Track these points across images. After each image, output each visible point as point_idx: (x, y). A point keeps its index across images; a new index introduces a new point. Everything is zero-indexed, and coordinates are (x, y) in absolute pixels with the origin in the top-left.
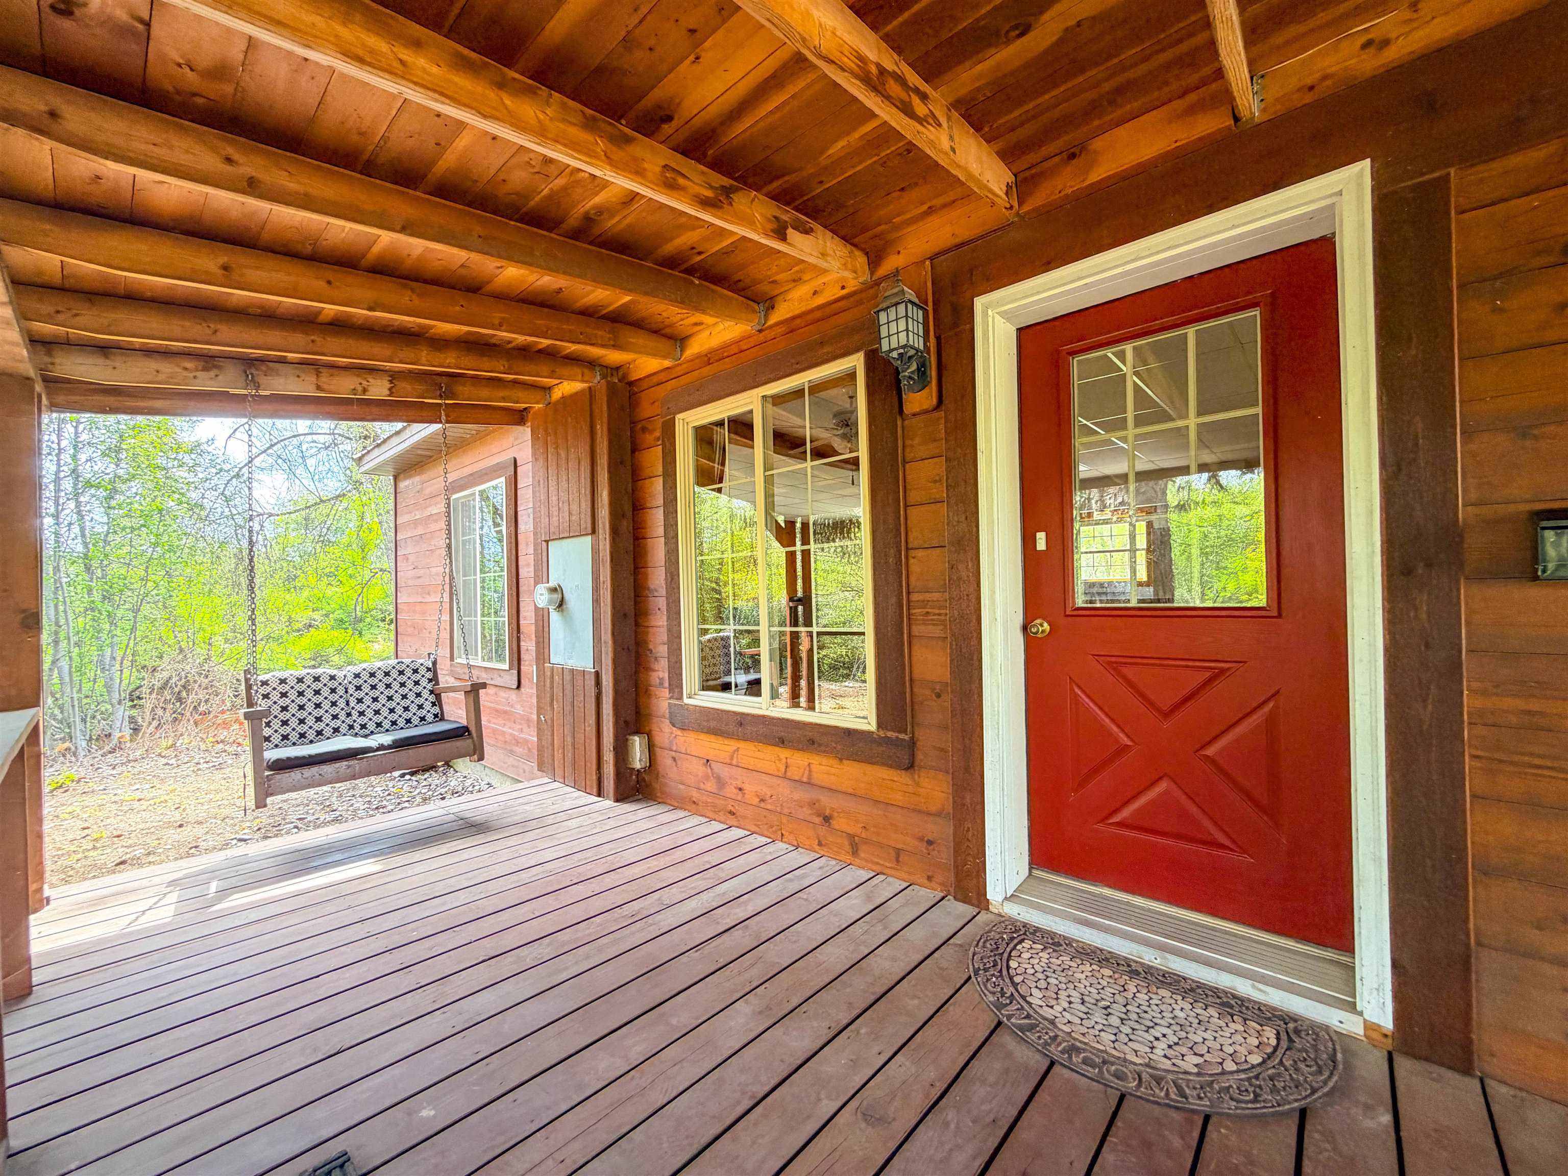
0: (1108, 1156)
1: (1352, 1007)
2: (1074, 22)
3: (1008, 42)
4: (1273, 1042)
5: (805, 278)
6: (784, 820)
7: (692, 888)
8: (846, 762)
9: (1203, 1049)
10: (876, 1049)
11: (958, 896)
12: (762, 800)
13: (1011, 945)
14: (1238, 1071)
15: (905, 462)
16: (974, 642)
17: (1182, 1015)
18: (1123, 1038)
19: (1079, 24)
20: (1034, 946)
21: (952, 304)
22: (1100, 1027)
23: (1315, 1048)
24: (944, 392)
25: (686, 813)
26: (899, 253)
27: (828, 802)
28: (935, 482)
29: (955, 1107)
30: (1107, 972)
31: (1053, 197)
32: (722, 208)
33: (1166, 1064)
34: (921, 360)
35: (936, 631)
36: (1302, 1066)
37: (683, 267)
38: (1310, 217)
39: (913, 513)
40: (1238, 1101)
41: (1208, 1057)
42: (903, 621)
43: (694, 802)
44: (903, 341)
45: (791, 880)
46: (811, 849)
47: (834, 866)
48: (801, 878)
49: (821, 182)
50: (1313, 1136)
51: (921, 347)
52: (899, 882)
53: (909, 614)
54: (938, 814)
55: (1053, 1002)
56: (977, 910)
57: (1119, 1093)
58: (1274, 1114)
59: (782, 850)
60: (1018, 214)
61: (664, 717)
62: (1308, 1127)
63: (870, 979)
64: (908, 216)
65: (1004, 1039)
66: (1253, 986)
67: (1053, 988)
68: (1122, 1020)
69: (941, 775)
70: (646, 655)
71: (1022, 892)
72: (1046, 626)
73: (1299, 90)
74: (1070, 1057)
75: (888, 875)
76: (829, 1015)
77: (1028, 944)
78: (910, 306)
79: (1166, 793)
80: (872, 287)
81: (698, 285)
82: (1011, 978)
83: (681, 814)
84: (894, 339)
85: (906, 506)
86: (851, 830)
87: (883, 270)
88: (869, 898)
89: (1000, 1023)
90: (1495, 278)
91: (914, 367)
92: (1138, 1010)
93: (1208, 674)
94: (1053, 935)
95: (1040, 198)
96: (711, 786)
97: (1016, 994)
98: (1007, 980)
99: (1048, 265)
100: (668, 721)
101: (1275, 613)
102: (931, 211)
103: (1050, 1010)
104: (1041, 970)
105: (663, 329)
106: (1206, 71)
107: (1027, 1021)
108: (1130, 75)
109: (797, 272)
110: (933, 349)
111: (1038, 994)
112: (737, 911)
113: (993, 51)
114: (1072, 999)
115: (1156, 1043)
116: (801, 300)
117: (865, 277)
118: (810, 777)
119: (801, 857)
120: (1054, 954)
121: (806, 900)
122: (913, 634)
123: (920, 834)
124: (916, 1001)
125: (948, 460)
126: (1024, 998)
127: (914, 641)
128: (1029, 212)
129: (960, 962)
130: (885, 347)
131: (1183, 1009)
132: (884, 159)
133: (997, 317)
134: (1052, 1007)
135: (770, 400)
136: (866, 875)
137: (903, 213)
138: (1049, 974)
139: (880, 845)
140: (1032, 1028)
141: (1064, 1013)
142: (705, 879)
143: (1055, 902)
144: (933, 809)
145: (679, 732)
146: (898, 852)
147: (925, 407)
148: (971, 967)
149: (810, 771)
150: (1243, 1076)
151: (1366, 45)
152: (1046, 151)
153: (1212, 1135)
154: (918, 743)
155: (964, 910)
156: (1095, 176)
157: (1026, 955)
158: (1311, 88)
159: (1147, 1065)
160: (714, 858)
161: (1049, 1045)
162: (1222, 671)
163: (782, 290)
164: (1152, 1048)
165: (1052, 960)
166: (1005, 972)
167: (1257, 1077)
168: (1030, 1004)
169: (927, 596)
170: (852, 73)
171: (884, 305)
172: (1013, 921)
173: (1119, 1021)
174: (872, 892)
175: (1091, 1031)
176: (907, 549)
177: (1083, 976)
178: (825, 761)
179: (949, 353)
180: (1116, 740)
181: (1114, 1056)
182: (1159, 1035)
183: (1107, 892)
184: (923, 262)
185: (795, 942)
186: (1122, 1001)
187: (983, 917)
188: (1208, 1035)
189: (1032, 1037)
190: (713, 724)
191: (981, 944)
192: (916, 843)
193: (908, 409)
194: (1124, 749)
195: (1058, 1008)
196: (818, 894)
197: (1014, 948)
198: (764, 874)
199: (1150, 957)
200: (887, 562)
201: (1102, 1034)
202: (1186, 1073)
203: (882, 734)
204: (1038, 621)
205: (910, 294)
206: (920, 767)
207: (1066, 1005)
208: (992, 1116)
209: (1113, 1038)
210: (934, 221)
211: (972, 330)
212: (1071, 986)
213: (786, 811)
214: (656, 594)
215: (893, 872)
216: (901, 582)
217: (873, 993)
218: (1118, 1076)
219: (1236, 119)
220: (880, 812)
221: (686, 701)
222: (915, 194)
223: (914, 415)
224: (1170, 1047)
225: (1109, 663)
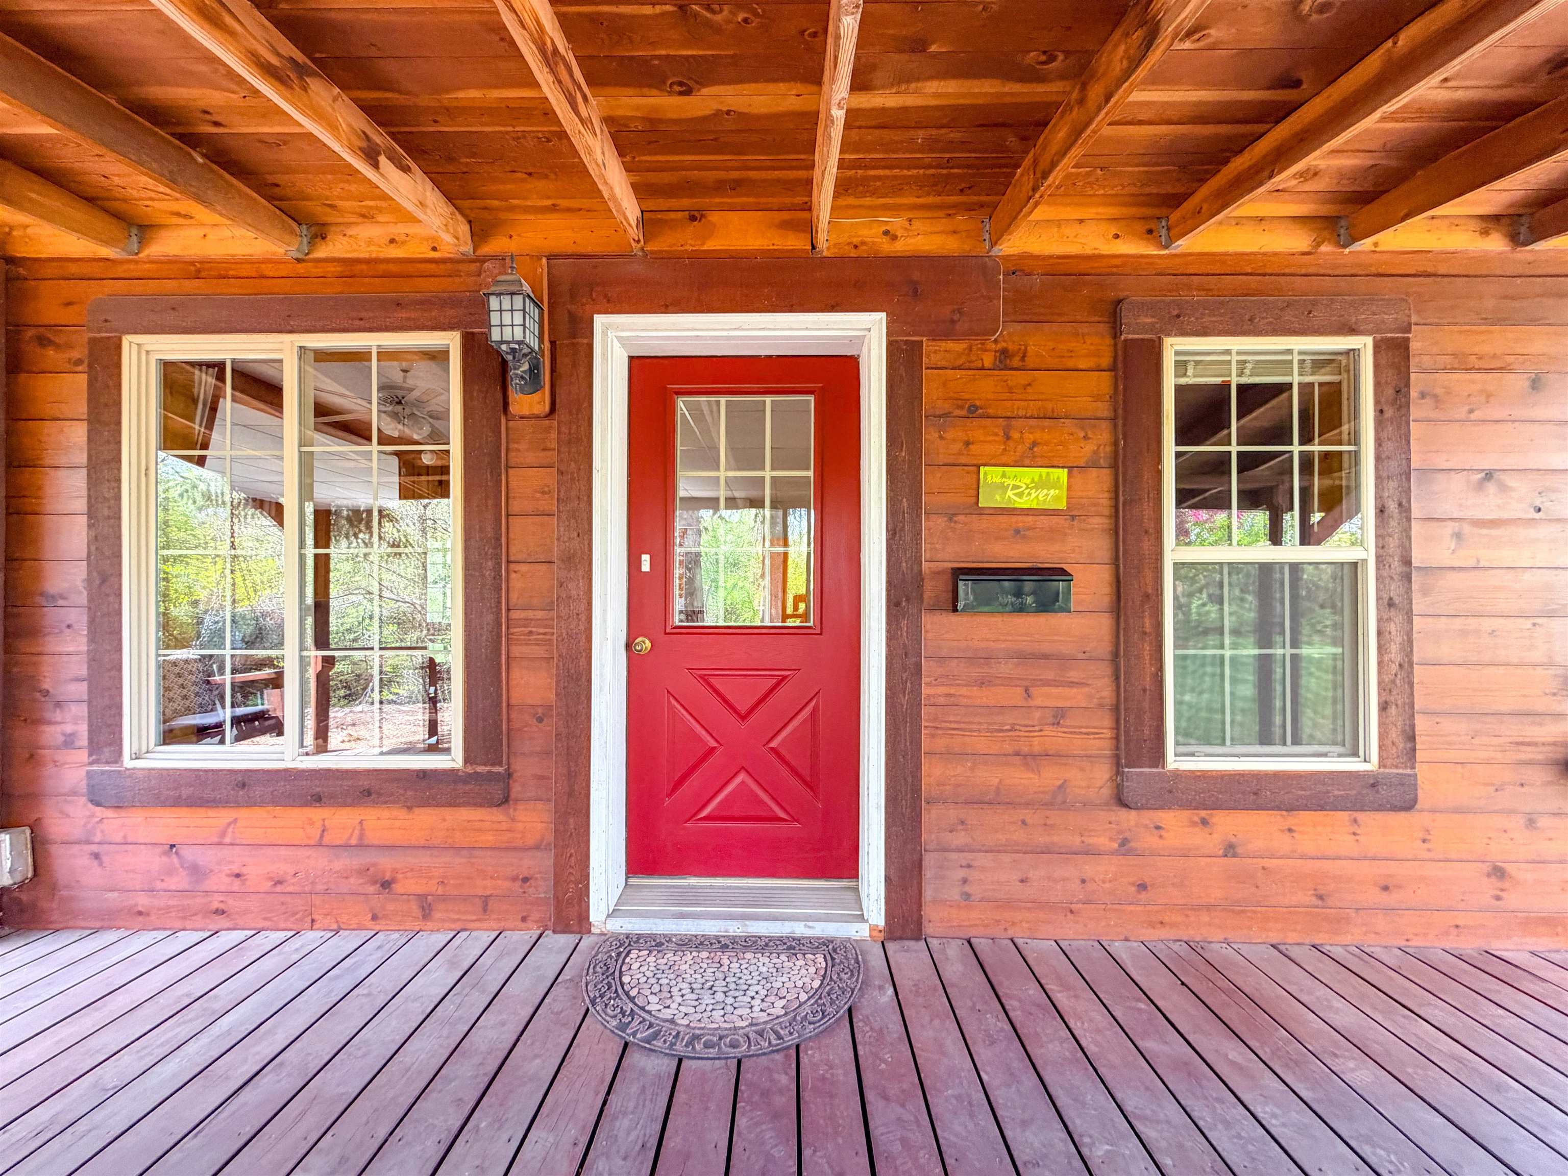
0: (742, 1122)
1: (861, 918)
2: (725, 109)
3: (670, 93)
4: (824, 964)
5: (380, 218)
6: (317, 900)
7: (162, 1044)
8: (416, 810)
9: (783, 992)
10: (505, 1137)
11: (558, 929)
12: (280, 882)
13: (620, 961)
14: (809, 998)
15: (508, 467)
16: (583, 661)
17: (764, 969)
18: (729, 1009)
19: (728, 113)
20: (641, 954)
21: (569, 312)
22: (710, 1007)
23: (846, 958)
24: (558, 401)
25: (122, 933)
26: (511, 237)
27: (387, 863)
28: (543, 493)
29: (603, 1154)
30: (704, 954)
31: (675, 248)
32: (292, 88)
33: (763, 1017)
34: (535, 361)
35: (540, 651)
36: (842, 975)
37: (179, 130)
38: (851, 339)
39: (517, 524)
40: (813, 1023)
41: (789, 997)
42: (500, 643)
43: (140, 913)
44: (519, 335)
45: (337, 977)
46: (360, 928)
47: (398, 939)
48: (356, 966)
49: (436, 121)
50: (858, 1024)
51: (537, 348)
52: (488, 933)
53: (508, 634)
54: (537, 847)
55: (668, 1002)
56: (578, 936)
57: (735, 1061)
58: (836, 1021)
59: (313, 941)
60: (642, 249)
61: (74, 793)
62: (854, 1020)
63: (476, 1060)
64: (529, 203)
65: (635, 1058)
66: (806, 926)
67: (665, 988)
68: (725, 993)
69: (540, 805)
70: (35, 701)
71: (623, 904)
72: (648, 644)
73: (849, 244)
74: (694, 1048)
75: (472, 930)
76: (434, 1126)
77: (634, 954)
78: (527, 300)
79: (743, 782)
80: (472, 261)
81: (202, 165)
82: (627, 994)
83: (110, 936)
84: (507, 331)
85: (508, 515)
86: (420, 890)
87: (487, 249)
88: (452, 964)
89: (626, 1045)
90: (940, 416)
91: (526, 367)
92: (734, 979)
93: (774, 681)
94: (653, 937)
95: (664, 243)
96: (179, 881)
97: (636, 1009)
98: (624, 997)
99: (666, 308)
100: (83, 800)
101: (818, 631)
102: (554, 208)
103: (667, 1010)
104: (651, 974)
105: (108, 199)
106: (799, 200)
107: (651, 1031)
108: (753, 174)
109: (371, 207)
110: (547, 353)
111: (653, 999)
112: (258, 1048)
113: (654, 92)
114: (683, 992)
115: (753, 1002)
116: (370, 242)
117: (467, 248)
118: (361, 836)
119: (347, 941)
120: (660, 955)
121: (369, 995)
122: (511, 655)
123: (515, 873)
124: (538, 1061)
125: (560, 473)
126: (643, 1009)
127: (513, 664)
128: (652, 252)
129: (575, 998)
130: (495, 335)
131: (764, 963)
132: (520, 134)
133: (615, 340)
134: (668, 1007)
135: (312, 355)
136: (443, 938)
137: (525, 198)
138: (659, 976)
139: (465, 899)
140: (655, 1036)
141: (681, 1008)
142: (184, 1023)
143: (653, 904)
144: (531, 840)
145: (109, 813)
146: (485, 901)
147: (536, 411)
148: (587, 998)
149: (362, 829)
150: (812, 1001)
151: (886, 233)
152: (673, 203)
153: (804, 1059)
154: (515, 775)
155: (565, 940)
156: (711, 245)
157: (635, 966)
158: (856, 247)
159: (751, 1025)
160: (198, 984)
161: (675, 1044)
162: (785, 677)
163: (340, 220)
164: (751, 1007)
165: (659, 961)
166: (620, 991)
167: (820, 998)
168: (649, 1012)
169: (530, 614)
170: (531, 34)
171: (497, 289)
172: (616, 936)
173: (723, 995)
174: (455, 956)
175: (705, 1015)
176: (508, 562)
177: (687, 966)
178: (385, 813)
179: (564, 361)
180: (705, 743)
181: (726, 1029)
182: (753, 994)
183: (693, 881)
184: (539, 258)
185: (364, 1055)
186: (720, 975)
187: (587, 941)
188: (785, 979)
189: (658, 1043)
190: (185, 792)
191: (591, 970)
192: (508, 884)
193: (513, 409)
194: (713, 750)
195: (674, 1006)
196: (383, 982)
197: (623, 963)
198: (294, 981)
199: (735, 929)
200: (483, 576)
201: (714, 1013)
202: (778, 1017)
203: (470, 770)
204: (640, 639)
205: (526, 288)
206: (517, 801)
207: (679, 999)
208: (640, 1143)
209: (722, 1012)
210: (553, 221)
211: (590, 347)
212: (680, 979)
213: (320, 888)
214: (61, 602)
215: (477, 924)
216: (500, 597)
217: (485, 1074)
218: (734, 1045)
219: (813, 247)
220: (464, 860)
221: (128, 762)
222: (541, 184)
223: (522, 417)
224: (763, 1000)
225: (700, 676)
